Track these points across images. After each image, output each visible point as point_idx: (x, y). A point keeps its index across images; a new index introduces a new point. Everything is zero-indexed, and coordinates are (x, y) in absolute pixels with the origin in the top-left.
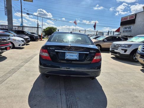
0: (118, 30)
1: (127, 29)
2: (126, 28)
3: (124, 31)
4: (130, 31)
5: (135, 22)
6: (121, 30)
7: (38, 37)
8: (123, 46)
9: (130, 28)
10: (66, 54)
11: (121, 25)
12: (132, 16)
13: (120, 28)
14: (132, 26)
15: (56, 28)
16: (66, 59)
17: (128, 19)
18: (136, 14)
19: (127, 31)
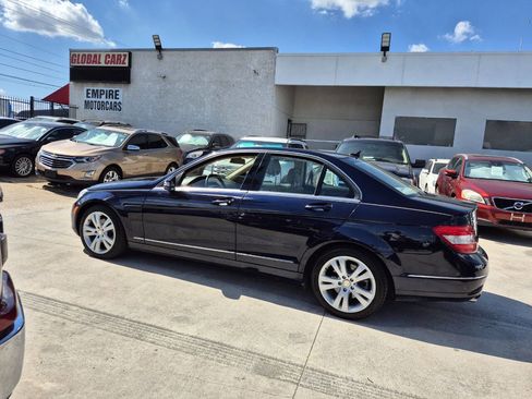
1: (103, 98)
2: (95, 93)
4: (116, 107)
5: (132, 77)
6: (77, 99)
9: (113, 95)
12: (116, 53)
13: (67, 88)
14: (121, 90)
17: (103, 64)
18: (131, 53)
19: (102, 106)
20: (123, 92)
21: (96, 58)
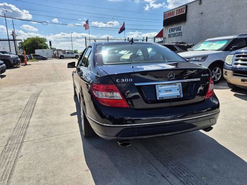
0: (160, 35)
1: (175, 32)
2: (172, 30)
3: (169, 36)
4: (180, 34)
5: (187, 18)
6: (166, 34)
7: (19, 59)
8: (194, 59)
9: (179, 29)
10: (157, 88)
11: (164, 26)
12: (180, 8)
13: (162, 30)
14: (182, 26)
15: (46, 39)
16: (158, 99)
17: (175, 15)
18: (186, 6)
19: (174, 35)
20: (183, 27)
21: (173, 13)
